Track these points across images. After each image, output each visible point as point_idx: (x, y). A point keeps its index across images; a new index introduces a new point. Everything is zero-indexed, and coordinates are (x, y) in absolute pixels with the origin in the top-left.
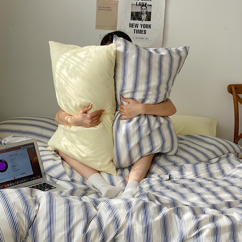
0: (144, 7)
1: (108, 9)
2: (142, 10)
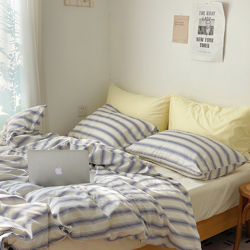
0: (208, 22)
1: (182, 24)
2: (207, 25)
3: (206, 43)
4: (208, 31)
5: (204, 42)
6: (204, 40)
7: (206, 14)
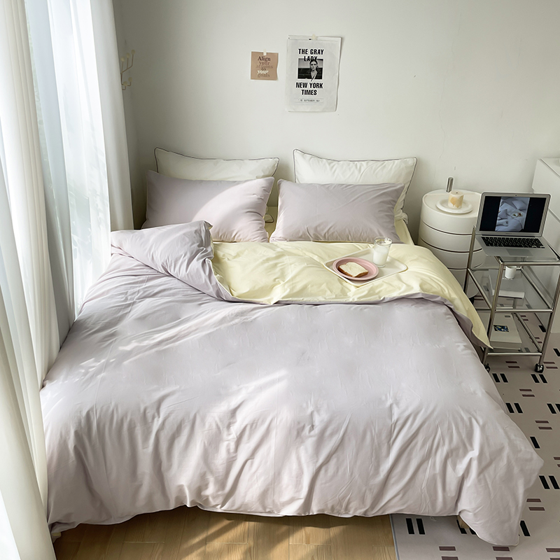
0: (314, 63)
2: (312, 66)
3: (311, 89)
4: (314, 74)
5: (308, 88)
6: (309, 85)
7: (309, 52)
